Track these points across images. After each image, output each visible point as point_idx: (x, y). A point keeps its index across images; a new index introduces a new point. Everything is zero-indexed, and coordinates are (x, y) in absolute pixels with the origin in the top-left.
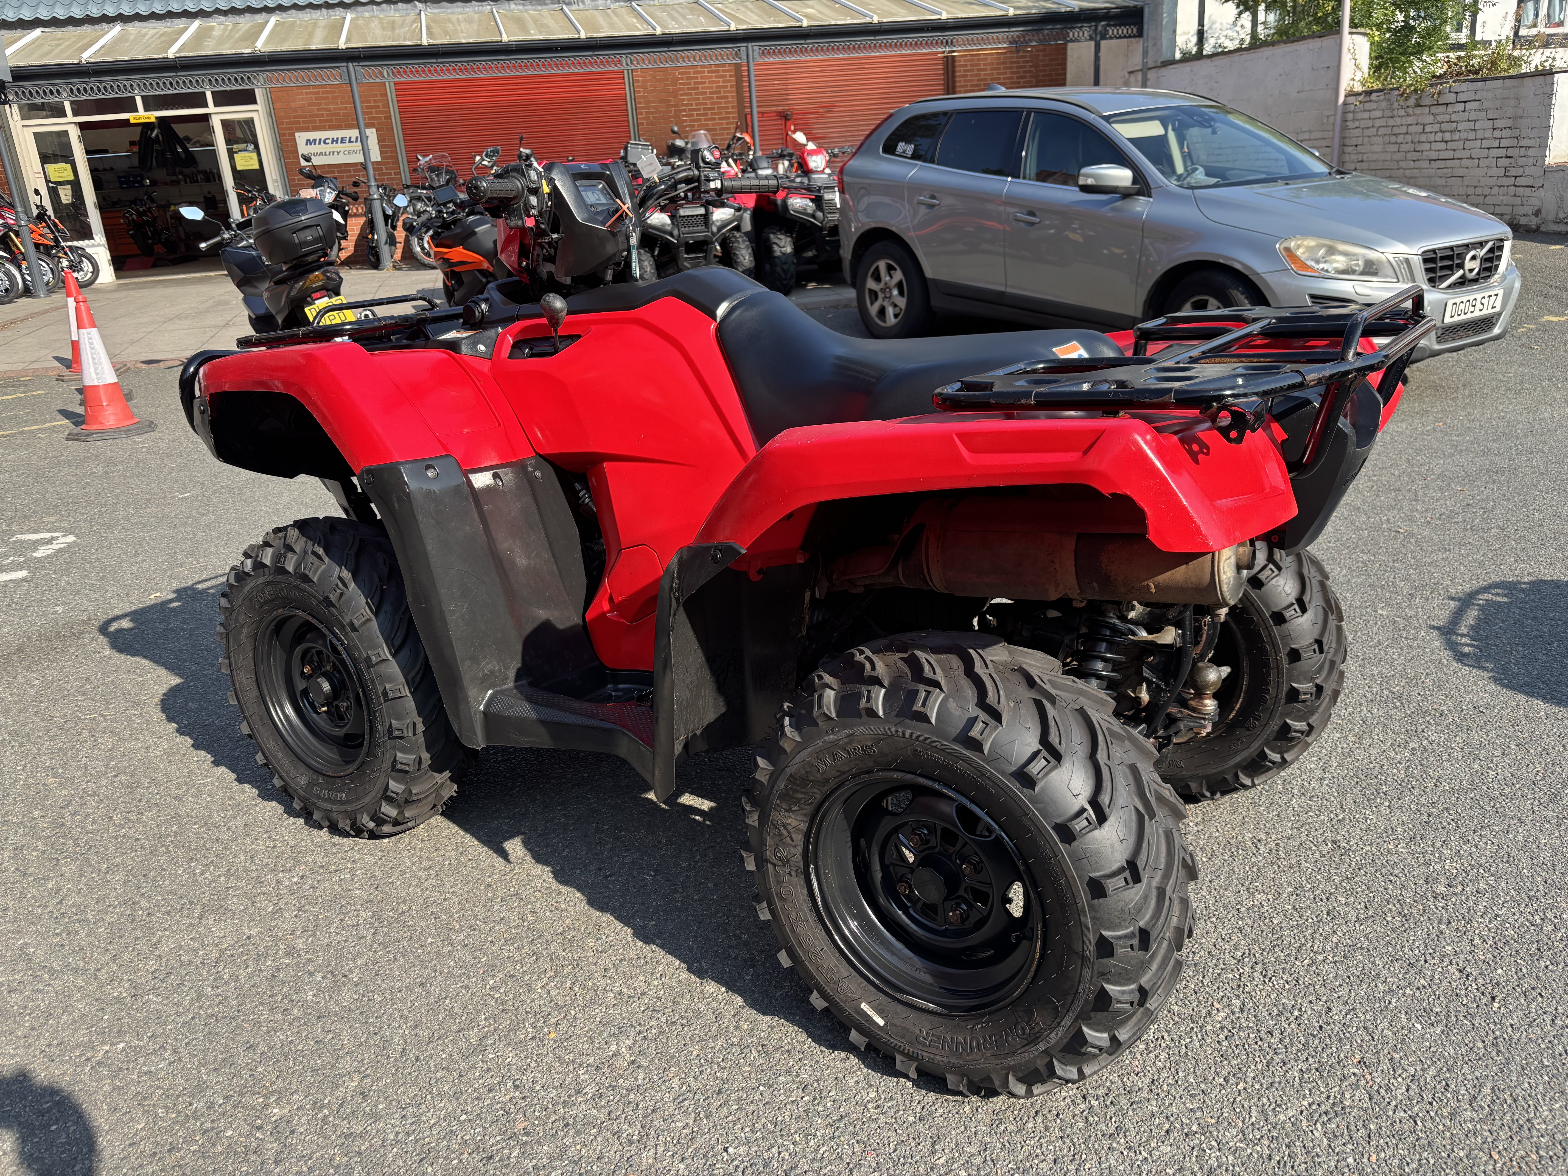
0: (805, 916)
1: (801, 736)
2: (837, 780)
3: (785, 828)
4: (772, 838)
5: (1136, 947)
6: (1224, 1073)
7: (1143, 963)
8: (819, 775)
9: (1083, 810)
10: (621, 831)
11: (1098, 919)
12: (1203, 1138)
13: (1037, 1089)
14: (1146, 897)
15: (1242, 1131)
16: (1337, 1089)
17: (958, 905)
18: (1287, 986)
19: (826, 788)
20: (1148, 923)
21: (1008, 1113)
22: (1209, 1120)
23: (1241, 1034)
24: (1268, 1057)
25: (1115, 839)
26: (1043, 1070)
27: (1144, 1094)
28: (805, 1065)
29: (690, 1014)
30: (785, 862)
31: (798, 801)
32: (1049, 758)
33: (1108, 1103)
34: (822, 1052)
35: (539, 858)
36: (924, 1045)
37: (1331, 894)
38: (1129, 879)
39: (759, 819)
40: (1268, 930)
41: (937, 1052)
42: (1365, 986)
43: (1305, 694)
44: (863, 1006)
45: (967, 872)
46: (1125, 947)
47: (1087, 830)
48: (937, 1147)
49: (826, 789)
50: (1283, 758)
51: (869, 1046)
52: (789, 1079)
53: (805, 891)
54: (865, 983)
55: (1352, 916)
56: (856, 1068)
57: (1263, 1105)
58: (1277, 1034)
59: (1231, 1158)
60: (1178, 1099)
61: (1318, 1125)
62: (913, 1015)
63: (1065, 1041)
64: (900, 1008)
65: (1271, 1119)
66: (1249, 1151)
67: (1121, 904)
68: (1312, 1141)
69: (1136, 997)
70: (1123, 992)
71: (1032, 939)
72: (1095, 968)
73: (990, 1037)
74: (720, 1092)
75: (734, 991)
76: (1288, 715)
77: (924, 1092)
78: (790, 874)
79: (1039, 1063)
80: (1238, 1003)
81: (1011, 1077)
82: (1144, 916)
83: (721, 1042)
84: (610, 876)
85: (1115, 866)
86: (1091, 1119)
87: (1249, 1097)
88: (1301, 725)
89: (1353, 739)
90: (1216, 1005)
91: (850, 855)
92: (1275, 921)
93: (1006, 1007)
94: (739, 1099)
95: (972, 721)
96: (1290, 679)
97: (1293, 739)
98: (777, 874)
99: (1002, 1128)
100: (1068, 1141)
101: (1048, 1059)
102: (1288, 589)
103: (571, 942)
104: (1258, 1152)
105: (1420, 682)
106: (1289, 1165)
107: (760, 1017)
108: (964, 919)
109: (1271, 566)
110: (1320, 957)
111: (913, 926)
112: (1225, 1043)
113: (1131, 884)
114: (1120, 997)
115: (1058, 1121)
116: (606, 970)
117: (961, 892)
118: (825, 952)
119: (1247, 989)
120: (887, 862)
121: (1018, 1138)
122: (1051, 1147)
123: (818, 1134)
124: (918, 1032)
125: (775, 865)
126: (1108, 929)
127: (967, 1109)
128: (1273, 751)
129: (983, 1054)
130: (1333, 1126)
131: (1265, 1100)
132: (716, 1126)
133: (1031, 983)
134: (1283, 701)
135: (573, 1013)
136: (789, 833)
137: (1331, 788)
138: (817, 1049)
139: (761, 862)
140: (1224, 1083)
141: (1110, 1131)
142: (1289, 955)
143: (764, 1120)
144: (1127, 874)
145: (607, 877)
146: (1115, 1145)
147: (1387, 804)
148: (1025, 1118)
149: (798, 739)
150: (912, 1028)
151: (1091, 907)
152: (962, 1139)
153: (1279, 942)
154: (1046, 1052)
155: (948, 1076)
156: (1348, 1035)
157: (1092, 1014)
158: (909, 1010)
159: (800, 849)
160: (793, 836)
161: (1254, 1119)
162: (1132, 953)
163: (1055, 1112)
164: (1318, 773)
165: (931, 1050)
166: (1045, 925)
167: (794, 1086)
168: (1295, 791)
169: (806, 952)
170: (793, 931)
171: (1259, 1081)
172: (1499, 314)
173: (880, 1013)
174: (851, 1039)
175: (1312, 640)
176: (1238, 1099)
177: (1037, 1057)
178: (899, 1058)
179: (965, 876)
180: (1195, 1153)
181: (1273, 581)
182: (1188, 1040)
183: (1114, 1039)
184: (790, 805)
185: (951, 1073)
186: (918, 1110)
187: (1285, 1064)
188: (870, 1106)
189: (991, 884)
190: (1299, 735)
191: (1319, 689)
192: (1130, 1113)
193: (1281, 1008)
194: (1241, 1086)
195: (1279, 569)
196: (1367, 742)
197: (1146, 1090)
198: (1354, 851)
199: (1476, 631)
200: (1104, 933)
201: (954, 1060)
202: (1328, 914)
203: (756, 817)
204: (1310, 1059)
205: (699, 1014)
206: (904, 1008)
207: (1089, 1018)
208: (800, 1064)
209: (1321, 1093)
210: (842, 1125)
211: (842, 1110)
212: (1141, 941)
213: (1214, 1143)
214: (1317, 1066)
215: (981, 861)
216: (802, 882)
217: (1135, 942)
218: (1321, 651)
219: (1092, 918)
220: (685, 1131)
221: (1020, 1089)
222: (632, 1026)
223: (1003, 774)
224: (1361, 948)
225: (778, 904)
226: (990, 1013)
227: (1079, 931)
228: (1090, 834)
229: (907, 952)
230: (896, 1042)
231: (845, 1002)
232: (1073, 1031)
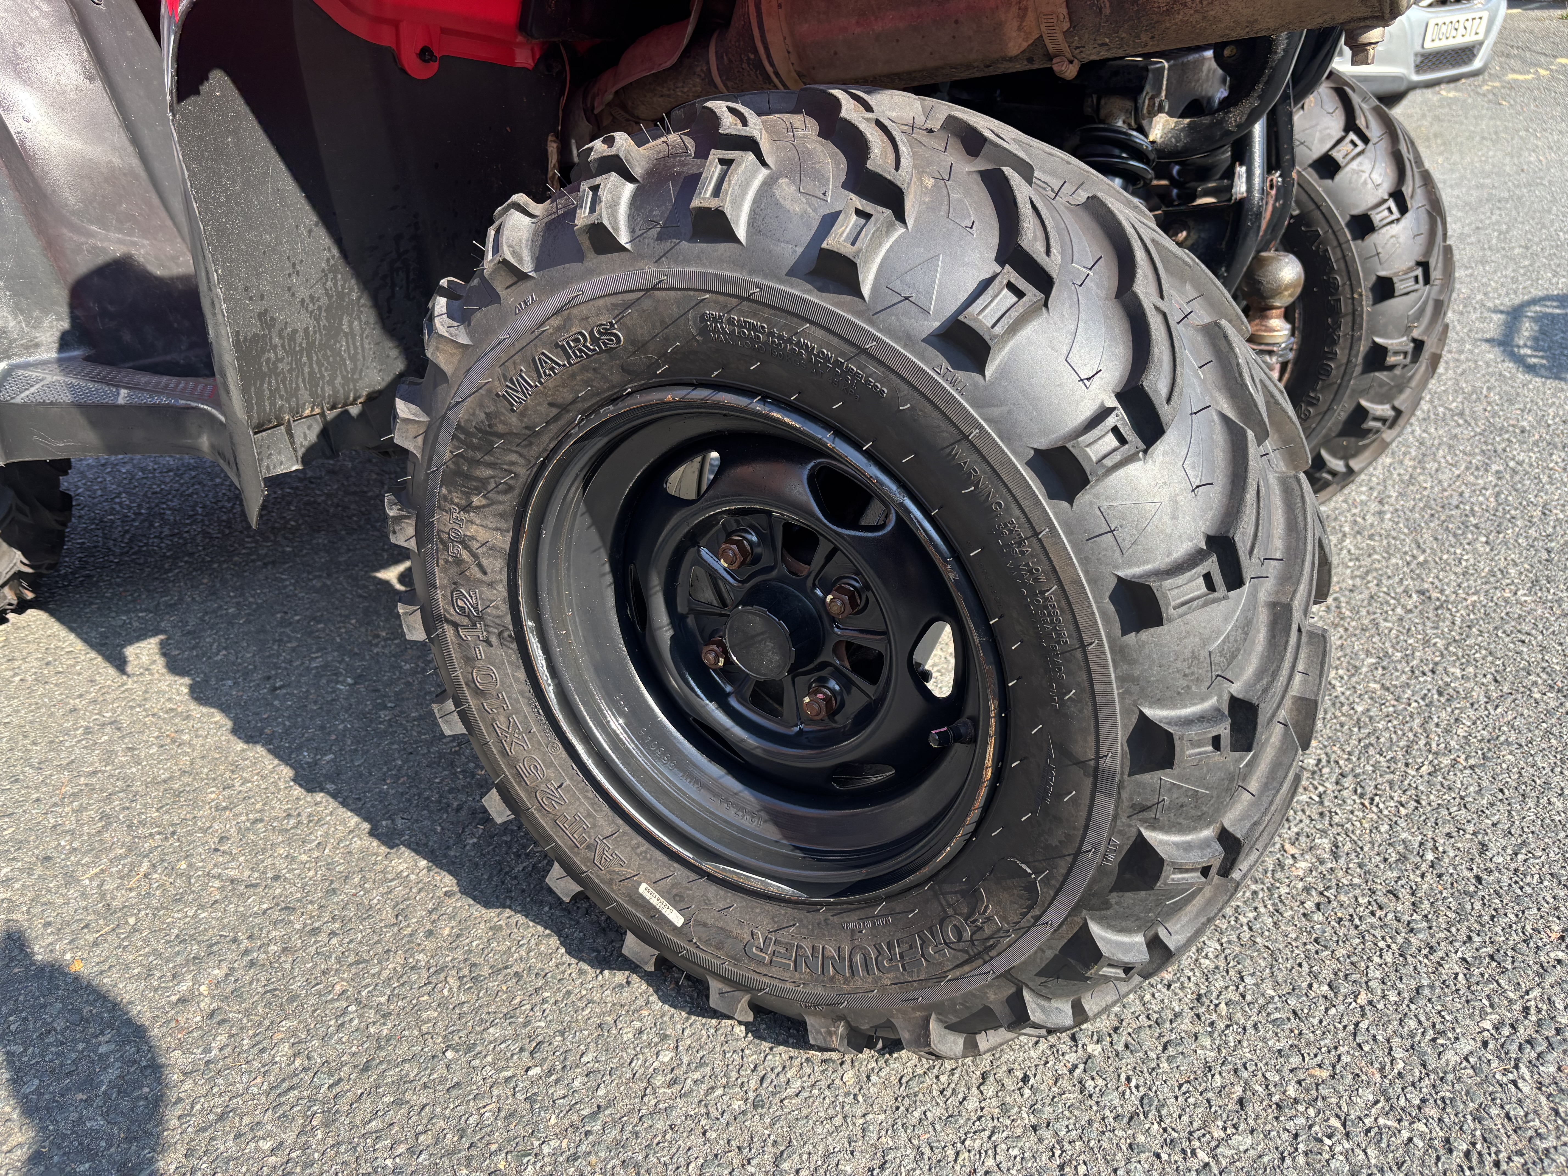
0: (525, 721)
1: (470, 334)
2: (553, 428)
3: (467, 547)
4: (444, 571)
5: (1225, 742)
6: (1327, 974)
7: (1232, 779)
8: (514, 420)
9: (1104, 413)
10: (319, 622)
11: (1135, 680)
12: (1311, 1112)
13: (984, 1041)
14: (1246, 626)
15: (1384, 1092)
16: (1536, 992)
17: (822, 681)
18: (1403, 811)
19: (534, 451)
20: (1250, 686)
21: (929, 1080)
22: (1317, 1072)
23: (1342, 897)
24: (1400, 940)
25: (1179, 485)
26: (1001, 1011)
27: (1185, 1024)
28: (544, 1001)
29: (351, 912)
30: (476, 618)
31: (481, 486)
32: (1022, 284)
33: (1120, 1047)
34: (581, 972)
35: (175, 667)
36: (760, 962)
37: (1436, 664)
38: (1218, 578)
39: (418, 534)
40: (1349, 724)
41: (786, 976)
42: (1531, 804)
43: (1396, 353)
44: (643, 889)
45: (835, 609)
46: (1199, 744)
47: (1117, 457)
48: (785, 1166)
49: (536, 452)
50: (1348, 466)
51: (662, 963)
52: (510, 1031)
53: (522, 675)
54: (646, 845)
55: (1478, 694)
56: (640, 1002)
57: (1412, 1035)
58: (1404, 893)
59: (1372, 1152)
60: (1251, 1031)
61: (1523, 1069)
62: (738, 902)
63: (1050, 954)
64: (713, 890)
65: (1432, 1063)
66: (1406, 1134)
67: (1192, 642)
68: (1520, 1102)
69: (1215, 855)
70: (1187, 847)
71: (974, 740)
72: (1125, 795)
73: (890, 946)
74: (366, 1068)
75: (441, 866)
76: (1364, 392)
77: (766, 1045)
78: (488, 642)
79: (992, 997)
80: (1325, 843)
81: (933, 1025)
82: (1242, 669)
83: (395, 962)
84: (280, 688)
85: (1181, 550)
86: (1090, 1084)
87: (1382, 1021)
88: (1383, 410)
89: (1411, 463)
90: (1291, 850)
91: (611, 602)
92: (1359, 709)
93: (919, 885)
94: (403, 1080)
95: (829, 221)
96: (1373, 331)
97: (1369, 431)
98: (462, 643)
99: (917, 1114)
100: (1047, 1134)
101: (1012, 990)
102: (1377, 177)
103: (178, 794)
104: (1422, 1136)
105: (1482, 397)
106: (1489, 1160)
107: (478, 911)
108: (833, 708)
109: (1352, 136)
110: (1446, 761)
111: (738, 732)
112: (1318, 917)
113: (1221, 590)
114: (1181, 858)
115: (1027, 1092)
116: (222, 839)
117: (827, 656)
118: (568, 790)
119: (1336, 819)
120: (681, 609)
121: (949, 1135)
122: (1015, 1152)
123: (546, 1149)
124: (747, 937)
125: (456, 625)
126: (1160, 702)
127: (849, 1077)
128: (1334, 455)
129: (876, 980)
130: (1552, 1069)
131: (1413, 1024)
132: (339, 1144)
133: (974, 833)
134: (1358, 369)
135: (132, 921)
136: (475, 556)
137: (1397, 523)
138: (573, 966)
139: (431, 621)
140: (1331, 995)
141: (1129, 1108)
142: (1394, 760)
143: (441, 1124)
144: (1212, 565)
145: (275, 689)
146: (1141, 1139)
147: (1484, 539)
148: (962, 1089)
149: (464, 339)
150: (736, 930)
151: (1120, 652)
152: (838, 1142)
153: (1373, 740)
154: (1008, 975)
155: (810, 1021)
156: (1529, 890)
157: (1114, 898)
158: (730, 894)
159: (502, 590)
160: (485, 562)
161: (1400, 1065)
162: (1217, 757)
163: (1020, 1074)
164: (1374, 507)
165: (774, 971)
166: (1004, 706)
167: (516, 1047)
168: (1347, 529)
169: (532, 792)
170: (504, 753)
171: (1394, 986)
172: (1481, 43)
173: (676, 900)
174: (625, 951)
175: (1412, 263)
176: (1363, 1025)
177: (989, 986)
178: (715, 986)
179: (833, 620)
180: (1302, 1147)
181: (1354, 165)
182: (1251, 915)
183: (1155, 944)
184: (467, 495)
185: (815, 1014)
186: (753, 1084)
187: (1432, 950)
188: (659, 1080)
189: (885, 633)
190: (1378, 424)
191: (1419, 345)
192: (1165, 1065)
193: (1401, 848)
194: (1362, 999)
195: (1366, 140)
196: (1431, 466)
197: (1188, 1015)
198: (1456, 603)
199: (1536, 343)
200: (1148, 712)
201: (819, 990)
202: (1440, 694)
203: (411, 531)
204: (1476, 938)
205: (367, 912)
206: (722, 892)
207: (1107, 905)
208: (536, 999)
209: (1511, 1001)
210: (597, 1127)
211: (601, 1092)
212: (1235, 728)
213: (1335, 1122)
214: (1490, 950)
215: (867, 587)
216: (515, 657)
217: (1224, 729)
218: (1427, 281)
219: (1121, 679)
220: (272, 1160)
221: (953, 1044)
222: (235, 940)
223: (908, 340)
224: (1509, 744)
225: (472, 703)
226: (889, 897)
227: (1088, 711)
228: (1121, 473)
229: (731, 783)
230: (707, 956)
231: (610, 882)
232: (1068, 933)
